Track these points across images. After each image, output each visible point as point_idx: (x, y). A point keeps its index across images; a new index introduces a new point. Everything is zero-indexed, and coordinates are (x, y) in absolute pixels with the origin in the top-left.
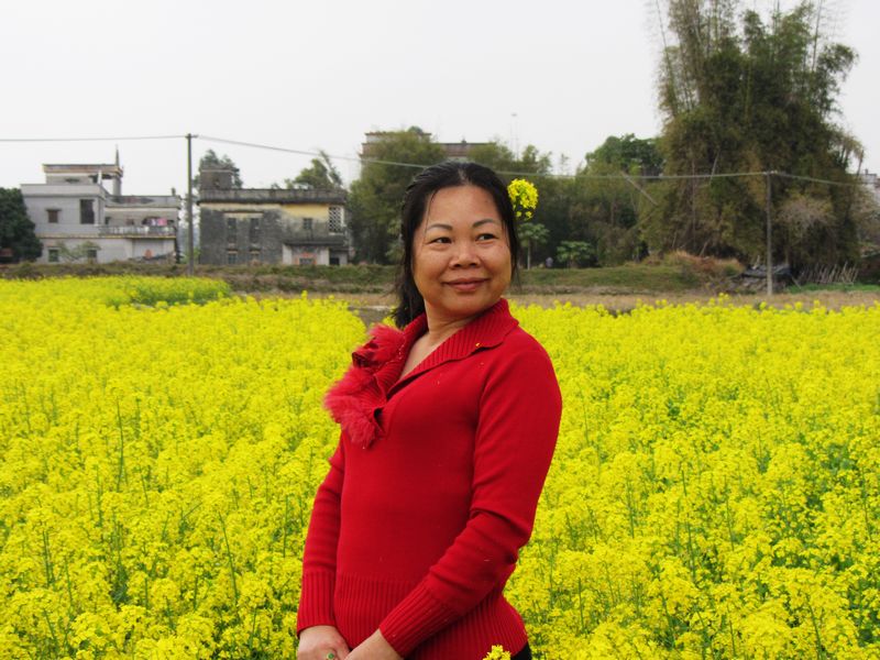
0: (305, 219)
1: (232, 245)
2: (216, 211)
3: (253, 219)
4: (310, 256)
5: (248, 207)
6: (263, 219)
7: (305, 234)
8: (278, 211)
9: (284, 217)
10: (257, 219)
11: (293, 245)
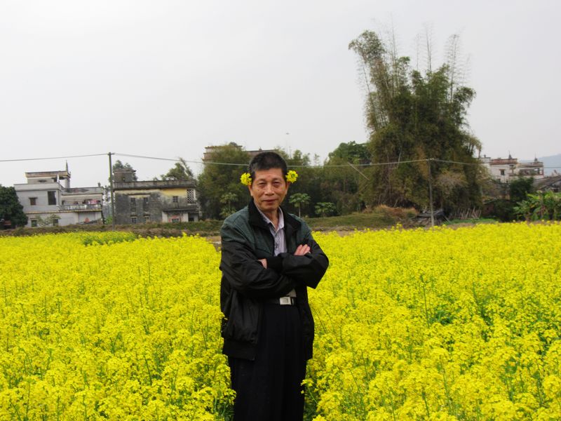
0: (174, 197)
1: (133, 213)
2: (124, 194)
3: (144, 198)
4: (178, 217)
5: (142, 191)
6: (150, 198)
7: (174, 205)
8: (159, 193)
9: (162, 196)
10: (147, 198)
11: (168, 212)
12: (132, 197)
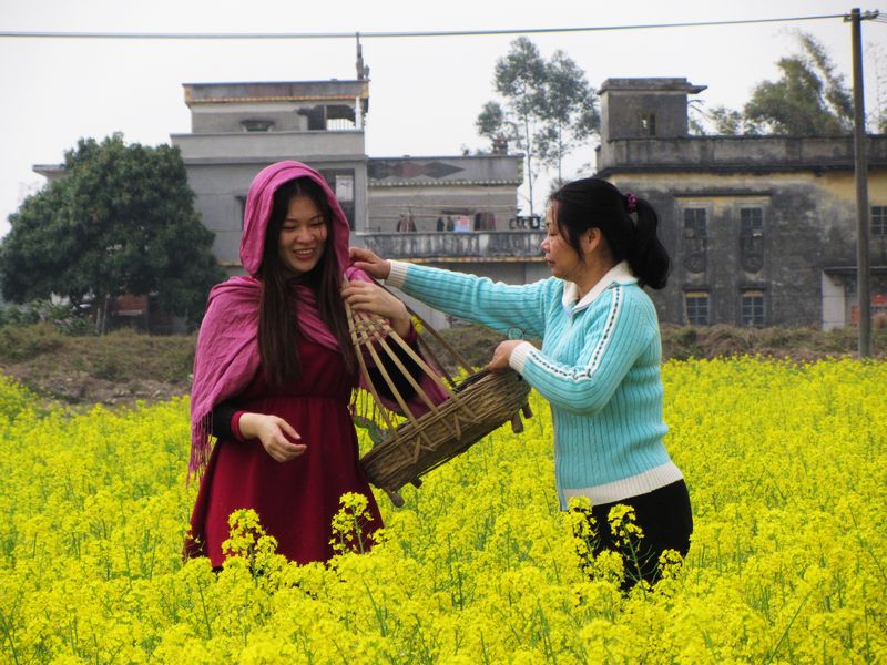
0: (877, 211)
1: (694, 277)
2: (654, 193)
3: (745, 213)
5: (734, 182)
6: (771, 212)
7: (875, 246)
8: (809, 190)
9: (825, 206)
10: (757, 212)
12: (693, 204)
